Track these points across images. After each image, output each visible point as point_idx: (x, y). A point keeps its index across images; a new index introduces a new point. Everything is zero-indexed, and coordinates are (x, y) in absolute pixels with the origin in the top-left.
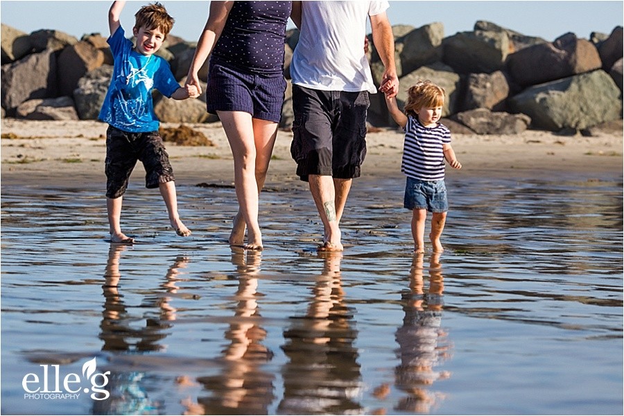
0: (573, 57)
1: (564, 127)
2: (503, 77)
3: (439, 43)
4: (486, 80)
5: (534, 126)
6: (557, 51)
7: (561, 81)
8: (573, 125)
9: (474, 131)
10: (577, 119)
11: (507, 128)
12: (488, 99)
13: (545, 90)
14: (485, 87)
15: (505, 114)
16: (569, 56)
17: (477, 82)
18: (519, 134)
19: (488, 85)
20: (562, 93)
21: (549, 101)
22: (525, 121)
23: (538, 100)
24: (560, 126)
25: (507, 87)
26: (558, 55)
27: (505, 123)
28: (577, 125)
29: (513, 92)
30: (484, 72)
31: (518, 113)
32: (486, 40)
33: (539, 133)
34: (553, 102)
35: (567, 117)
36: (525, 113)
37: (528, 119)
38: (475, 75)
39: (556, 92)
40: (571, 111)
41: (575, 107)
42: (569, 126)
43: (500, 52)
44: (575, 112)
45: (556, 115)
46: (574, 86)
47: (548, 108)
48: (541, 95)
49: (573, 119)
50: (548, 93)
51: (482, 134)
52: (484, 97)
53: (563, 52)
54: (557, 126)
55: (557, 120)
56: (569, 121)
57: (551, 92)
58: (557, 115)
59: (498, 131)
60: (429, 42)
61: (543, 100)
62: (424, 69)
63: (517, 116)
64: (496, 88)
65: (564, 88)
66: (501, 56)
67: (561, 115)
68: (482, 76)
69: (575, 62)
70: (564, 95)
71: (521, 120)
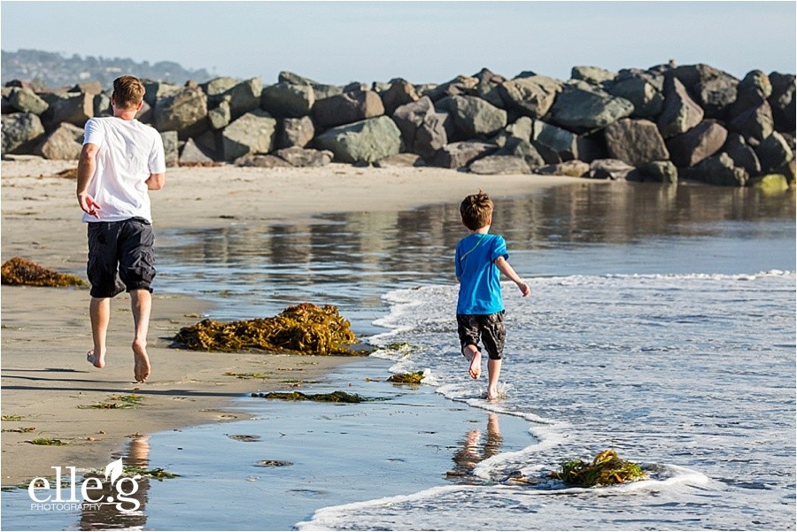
0: (364, 105)
1: (359, 160)
2: (310, 122)
3: (259, 94)
4: (298, 123)
5: (335, 160)
6: (351, 100)
7: (355, 124)
8: (366, 159)
9: (291, 164)
10: (368, 154)
11: (317, 161)
12: (300, 139)
13: (344, 131)
14: (297, 129)
15: (314, 151)
16: (361, 105)
17: (291, 125)
18: (325, 167)
19: (300, 128)
20: (356, 134)
21: (347, 141)
22: (330, 156)
23: (339, 139)
24: (356, 159)
25: (313, 129)
26: (353, 104)
27: (315, 158)
28: (368, 159)
29: (317, 133)
30: (296, 117)
31: (324, 149)
32: (297, 92)
33: (341, 165)
34: (351, 140)
35: (361, 153)
36: (329, 150)
37: (331, 154)
38: (288, 120)
39: (354, 133)
40: (364, 147)
41: (367, 145)
42: (363, 159)
43: (307, 102)
44: (367, 149)
45: (353, 151)
46: (366, 128)
47: (346, 146)
48: (341, 136)
49: (365, 154)
50: (346, 134)
51: (297, 166)
52: (297, 138)
53: (356, 101)
54: (353, 159)
55: (354, 155)
56: (362, 155)
57: (348, 133)
58: (354, 152)
59: (310, 164)
60: (252, 94)
61: (343, 139)
62: (248, 115)
63: (324, 152)
64: (306, 130)
65: (358, 129)
66: (308, 104)
67: (356, 151)
68: (294, 120)
69: (365, 109)
70: (359, 135)
71: (327, 155)
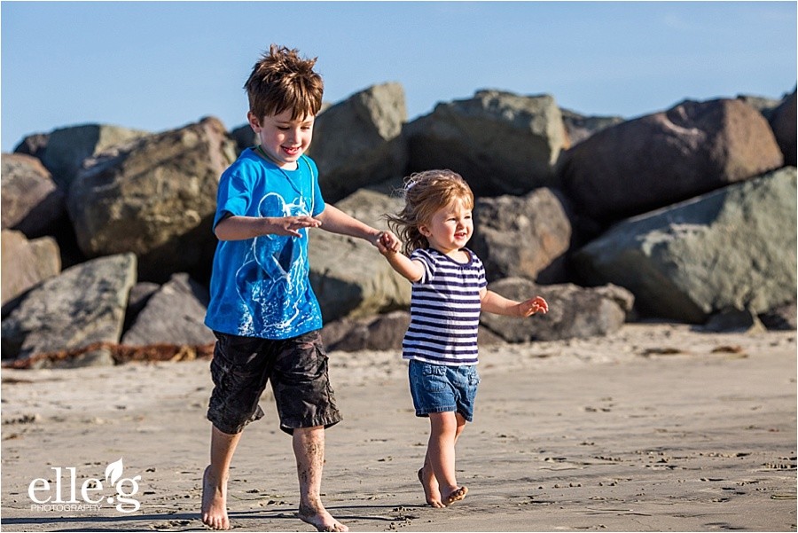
0: (720, 141)
1: (715, 311)
2: (555, 202)
3: (398, 130)
4: (516, 209)
6: (680, 130)
7: (696, 200)
8: (739, 304)
9: (499, 334)
10: (746, 289)
11: (580, 321)
12: (525, 254)
13: (663, 225)
14: (515, 227)
15: (572, 288)
16: (710, 140)
17: (495, 217)
18: (610, 337)
19: (523, 221)
20: (705, 228)
21: (675, 250)
22: (621, 302)
23: (647, 248)
24: (707, 308)
25: (566, 225)
26: (684, 141)
27: (573, 310)
28: (747, 305)
29: (580, 237)
30: (510, 194)
31: (604, 284)
32: (510, 115)
33: (659, 329)
34: (686, 250)
35: (722, 286)
36: (617, 284)
37: (628, 297)
38: (490, 201)
39: (691, 227)
40: (731, 271)
41: (739, 261)
42: (733, 307)
43: (543, 142)
44: (740, 271)
45: (696, 282)
46: (732, 210)
47: (674, 266)
48: (654, 237)
49: (735, 291)
50: (670, 232)
51: (520, 341)
52: (515, 251)
53: (695, 132)
54: (700, 310)
55: (699, 294)
56: (727, 295)
57: (676, 228)
58: (698, 283)
59: (559, 331)
60: (374, 130)
61: (661, 247)
62: (364, 194)
63: (602, 290)
64: (543, 227)
65: (710, 216)
66: (548, 150)
67: (705, 281)
68: (505, 200)
69: (726, 153)
70: (711, 232)
71: (611, 300)
